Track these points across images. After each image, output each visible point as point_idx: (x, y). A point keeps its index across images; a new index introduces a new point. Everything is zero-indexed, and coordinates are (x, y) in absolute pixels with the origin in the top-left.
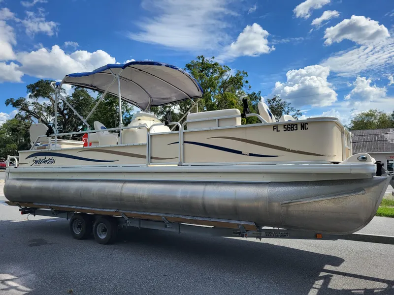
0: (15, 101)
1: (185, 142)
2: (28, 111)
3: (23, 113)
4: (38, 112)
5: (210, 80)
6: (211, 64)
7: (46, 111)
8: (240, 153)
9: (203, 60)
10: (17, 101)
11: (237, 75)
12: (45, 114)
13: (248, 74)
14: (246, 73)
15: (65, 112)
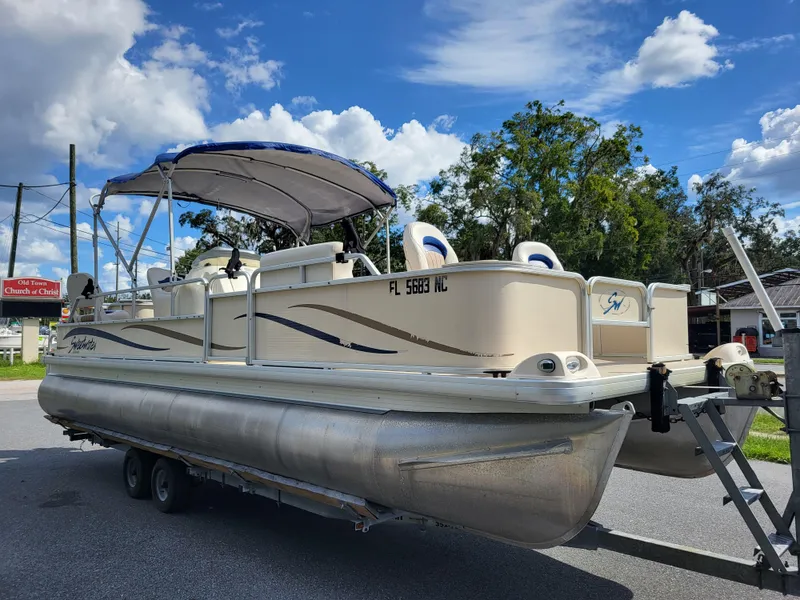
0: (194, 217)
1: (257, 315)
2: (216, 234)
3: (209, 238)
4: (234, 235)
5: (554, 152)
6: (556, 118)
7: (246, 232)
8: (335, 340)
9: (539, 110)
10: (198, 216)
11: (619, 134)
12: (245, 237)
13: (642, 130)
14: (638, 129)
15: (278, 231)
